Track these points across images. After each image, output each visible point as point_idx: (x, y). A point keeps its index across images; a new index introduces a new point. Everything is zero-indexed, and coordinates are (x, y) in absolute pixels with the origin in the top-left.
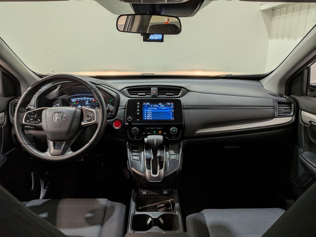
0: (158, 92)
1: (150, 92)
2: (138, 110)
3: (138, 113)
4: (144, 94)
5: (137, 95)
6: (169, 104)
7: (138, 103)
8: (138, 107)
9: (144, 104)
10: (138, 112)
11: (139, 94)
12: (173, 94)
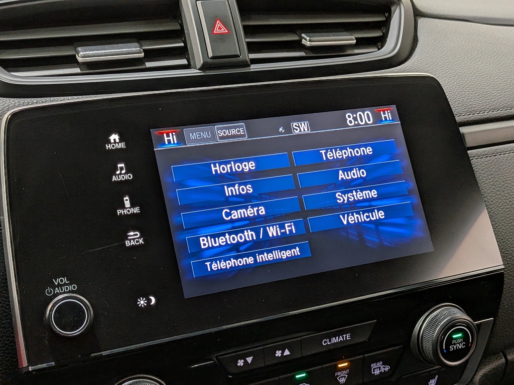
0: (249, 31)
1: (180, 34)
2: (128, 207)
3: (134, 238)
4: (132, 50)
5: (71, 61)
6: (365, 117)
7: (114, 137)
8: (122, 174)
9: (170, 139)
10: (132, 222)
11: (85, 54)
12: (349, 39)
